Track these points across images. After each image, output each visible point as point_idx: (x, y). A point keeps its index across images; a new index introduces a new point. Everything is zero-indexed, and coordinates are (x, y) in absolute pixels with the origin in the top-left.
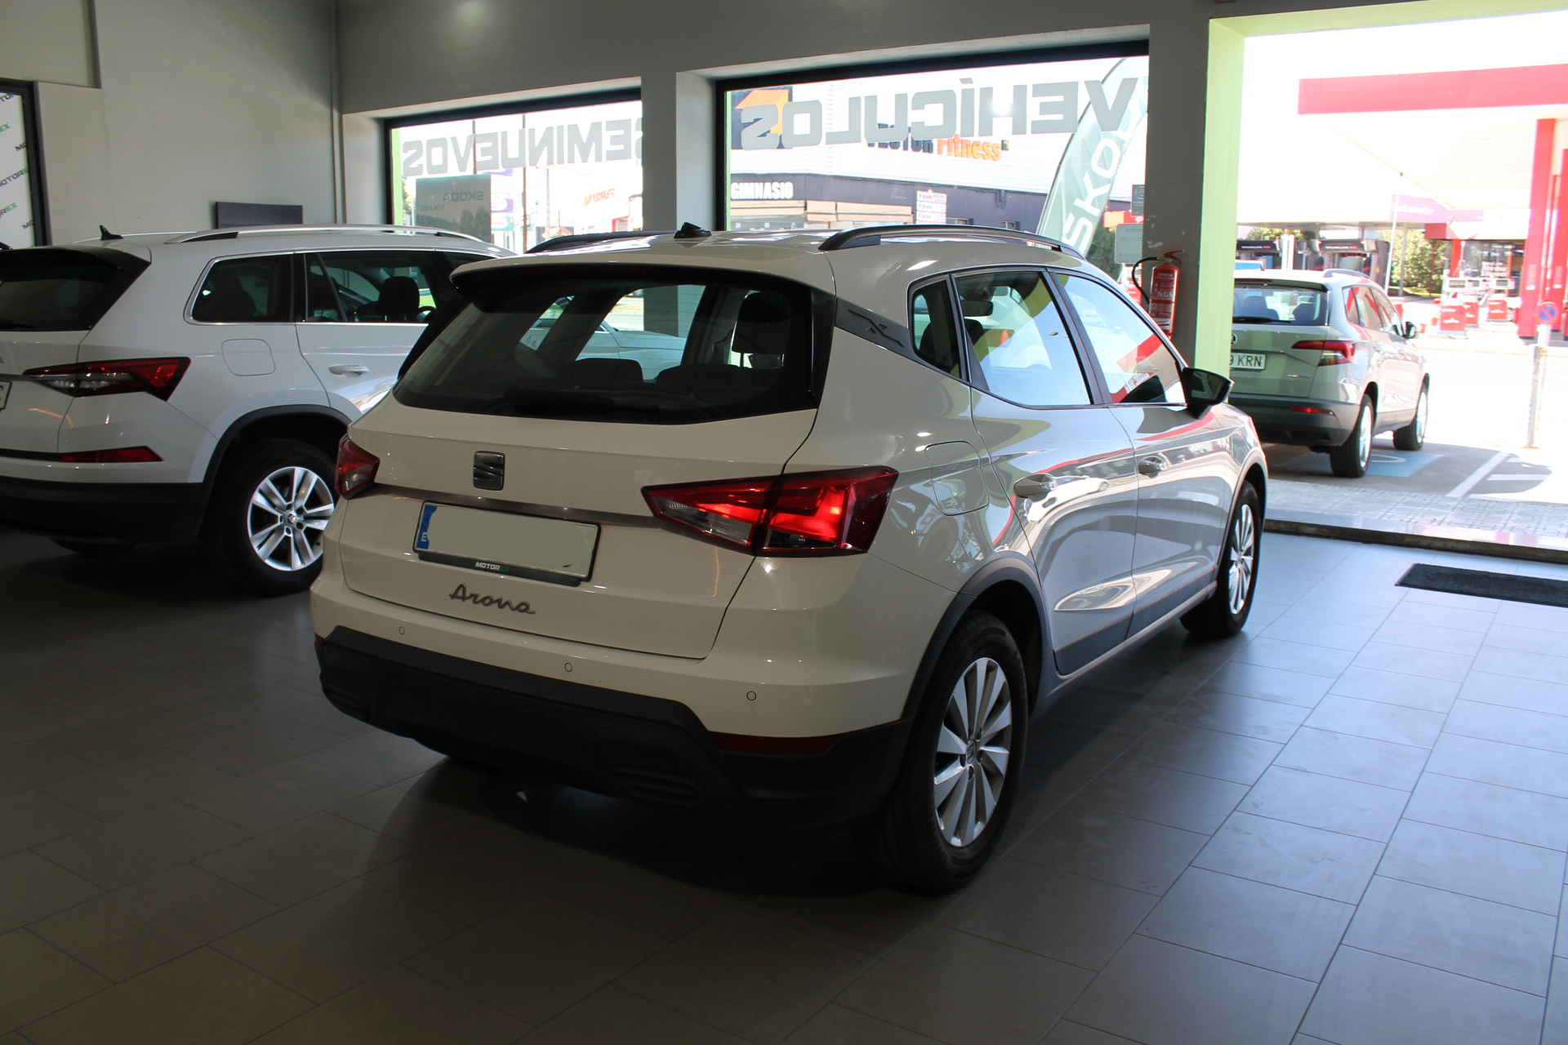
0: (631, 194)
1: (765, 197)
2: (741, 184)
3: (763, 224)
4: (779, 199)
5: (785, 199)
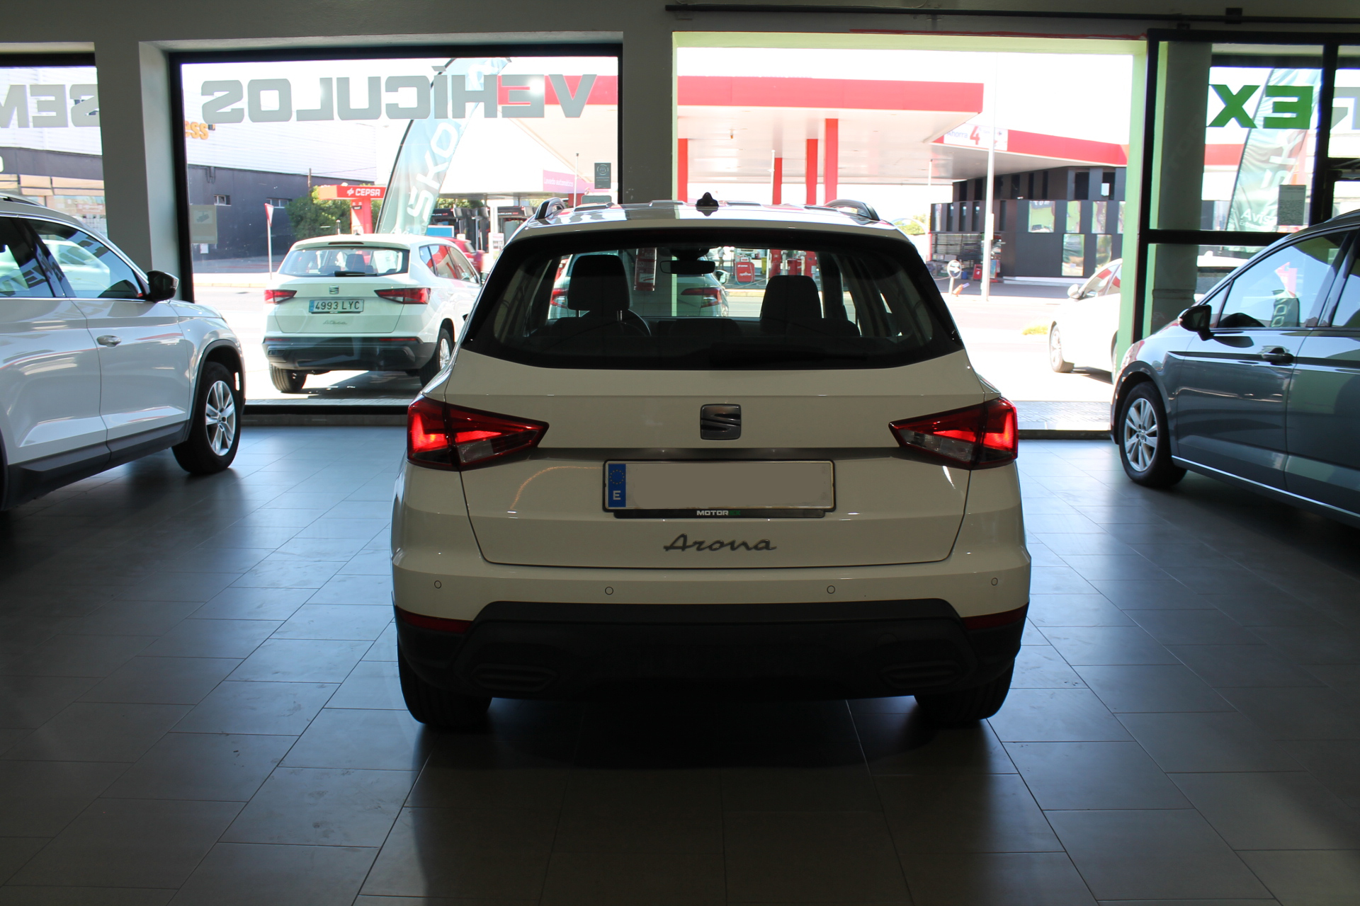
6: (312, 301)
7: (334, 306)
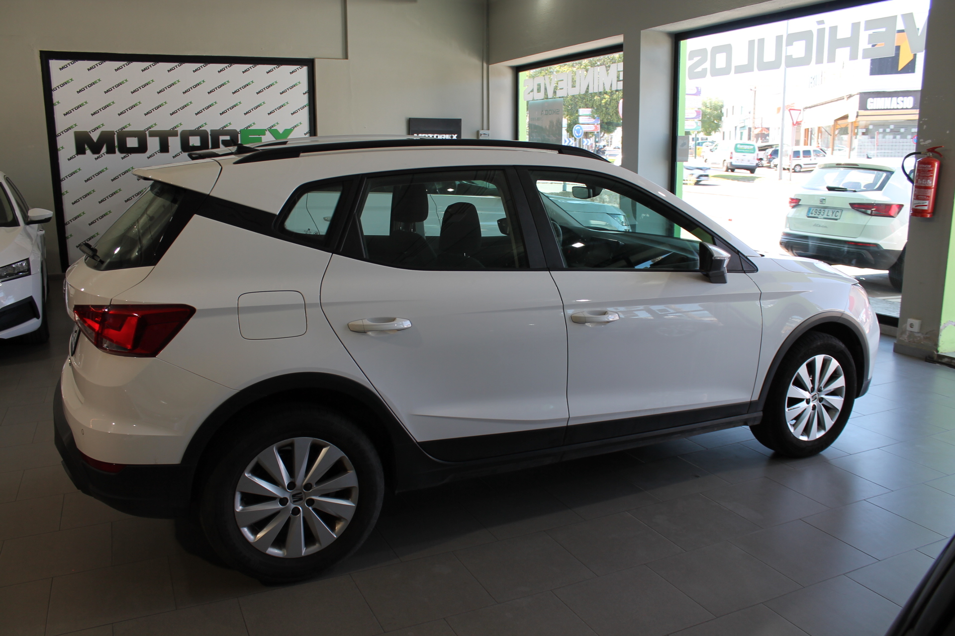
0: (805, 106)
1: (892, 108)
2: (875, 99)
3: (889, 125)
4: (902, 109)
5: (907, 109)
6: (810, 208)
7: (822, 213)
